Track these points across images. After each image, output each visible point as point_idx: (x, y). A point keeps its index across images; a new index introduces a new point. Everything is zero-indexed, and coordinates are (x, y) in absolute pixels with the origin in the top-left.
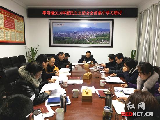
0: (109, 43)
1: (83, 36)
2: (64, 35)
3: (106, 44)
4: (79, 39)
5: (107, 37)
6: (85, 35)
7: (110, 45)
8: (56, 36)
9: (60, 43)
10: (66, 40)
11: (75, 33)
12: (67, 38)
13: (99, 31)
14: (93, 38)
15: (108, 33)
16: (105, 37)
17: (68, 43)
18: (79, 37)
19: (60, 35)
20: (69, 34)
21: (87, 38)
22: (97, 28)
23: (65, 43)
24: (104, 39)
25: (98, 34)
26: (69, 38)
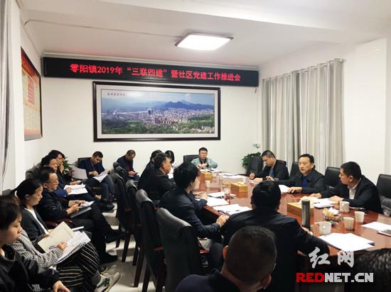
0: (213, 133)
1: (166, 119)
2: (126, 115)
3: (208, 133)
4: (159, 125)
5: (210, 121)
6: (169, 115)
7: (216, 135)
8: (109, 117)
9: (117, 132)
10: (132, 125)
11: (149, 111)
12: (133, 121)
13: (195, 109)
14: (185, 121)
15: (211, 112)
16: (207, 121)
17: (136, 132)
18: (157, 121)
19: (119, 115)
20: (138, 114)
21: (173, 123)
22: (191, 104)
23: (129, 131)
24: (205, 125)
25: (193, 114)
26: (138, 123)
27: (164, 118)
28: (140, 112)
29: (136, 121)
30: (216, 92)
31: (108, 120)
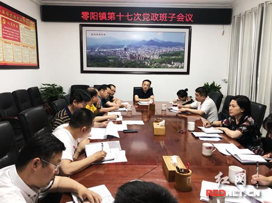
0: (182, 68)
1: (139, 55)
2: (106, 52)
3: (178, 68)
4: (133, 60)
5: (180, 57)
6: (142, 52)
7: (185, 70)
8: (92, 54)
9: (98, 66)
10: (110, 61)
11: (125, 49)
12: (111, 57)
13: (167, 46)
14: (156, 57)
15: (182, 49)
16: (177, 57)
17: (114, 66)
18: (132, 57)
19: (101, 51)
20: (115, 51)
21: (146, 58)
22: (163, 42)
23: (108, 66)
24: (175, 60)
25: (164, 51)
26: (115, 59)
27: (137, 55)
28: (117, 49)
29: (114, 57)
30: (187, 31)
31: (92, 56)
